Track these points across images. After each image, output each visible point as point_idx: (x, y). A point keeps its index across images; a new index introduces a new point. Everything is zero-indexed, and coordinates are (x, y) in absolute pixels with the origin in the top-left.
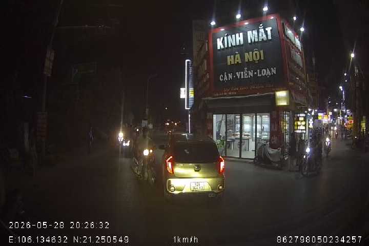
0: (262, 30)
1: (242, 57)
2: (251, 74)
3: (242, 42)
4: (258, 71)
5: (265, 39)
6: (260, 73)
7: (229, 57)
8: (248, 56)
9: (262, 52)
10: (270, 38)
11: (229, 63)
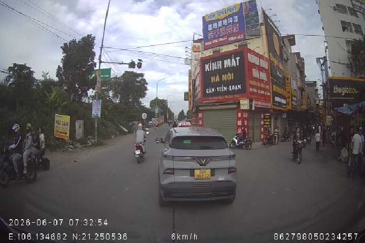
0: (233, 60)
1: (221, 77)
2: (225, 89)
3: (221, 68)
4: (230, 87)
5: (235, 65)
6: (231, 88)
7: (212, 78)
8: (224, 77)
9: (232, 74)
10: (238, 64)
11: (212, 81)
